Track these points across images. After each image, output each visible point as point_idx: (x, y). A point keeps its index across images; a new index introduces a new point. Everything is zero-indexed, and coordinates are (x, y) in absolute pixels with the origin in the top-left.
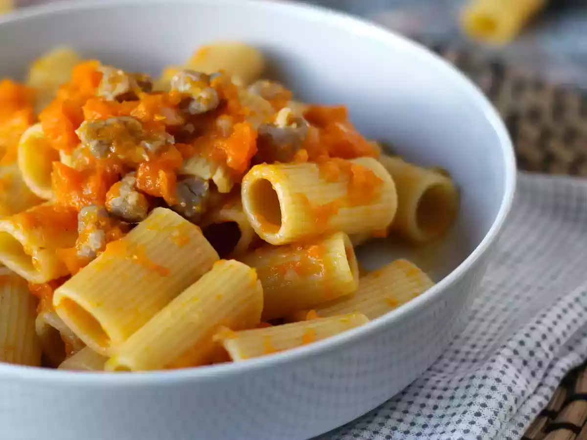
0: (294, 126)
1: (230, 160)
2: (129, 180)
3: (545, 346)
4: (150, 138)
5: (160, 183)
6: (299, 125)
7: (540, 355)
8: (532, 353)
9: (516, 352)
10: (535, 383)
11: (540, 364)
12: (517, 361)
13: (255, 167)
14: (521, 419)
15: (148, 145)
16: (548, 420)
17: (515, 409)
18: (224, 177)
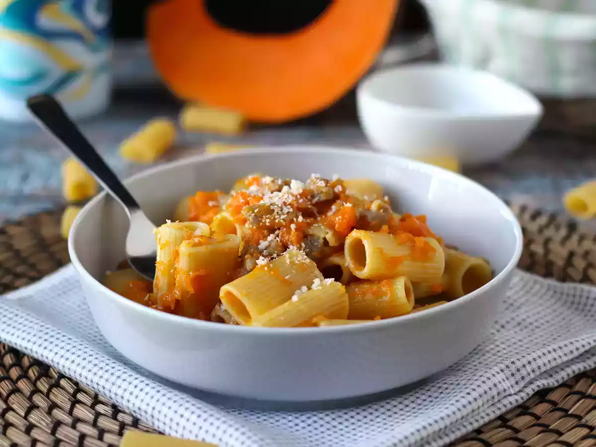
0: (382, 211)
1: (337, 226)
3: (529, 368)
5: (292, 238)
6: (385, 211)
8: (518, 370)
11: (523, 378)
12: (508, 373)
13: (354, 230)
14: (500, 405)
17: (496, 400)
18: (333, 236)
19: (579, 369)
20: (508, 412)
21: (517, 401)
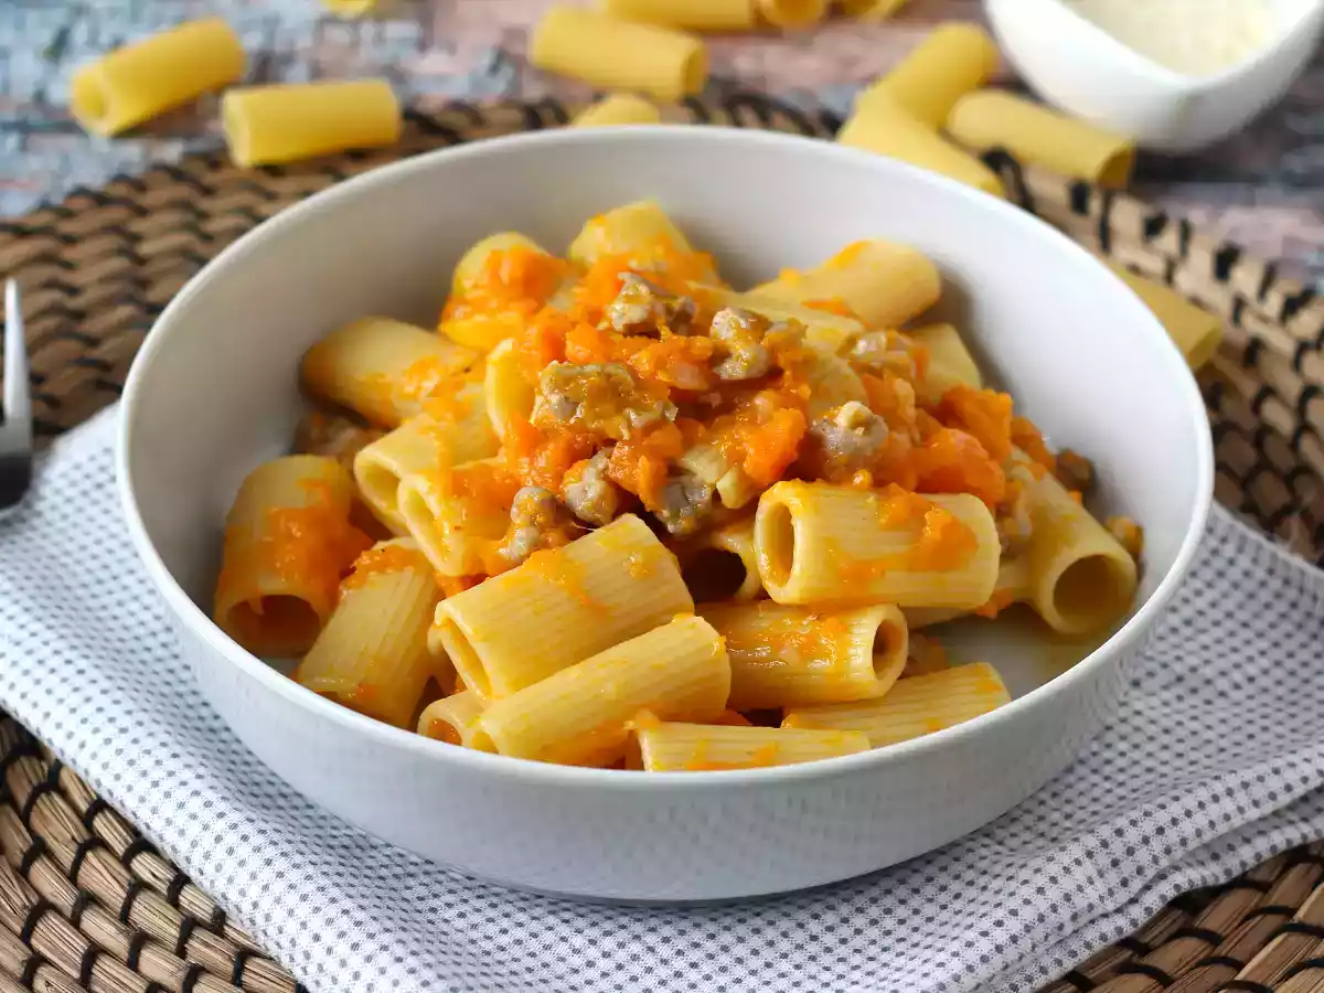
0: (860, 431)
1: (748, 462)
2: (600, 461)
3: (1157, 845)
4: (639, 407)
5: (640, 475)
6: (868, 431)
7: (1143, 856)
8: (1130, 851)
9: (1105, 844)
10: (1122, 896)
11: (1140, 871)
12: (1103, 860)
13: (780, 484)
14: (1075, 945)
15: (633, 416)
16: (1132, 956)
17: (1068, 929)
18: (734, 485)
19: (1289, 841)
20: (1096, 960)
21: (1119, 930)
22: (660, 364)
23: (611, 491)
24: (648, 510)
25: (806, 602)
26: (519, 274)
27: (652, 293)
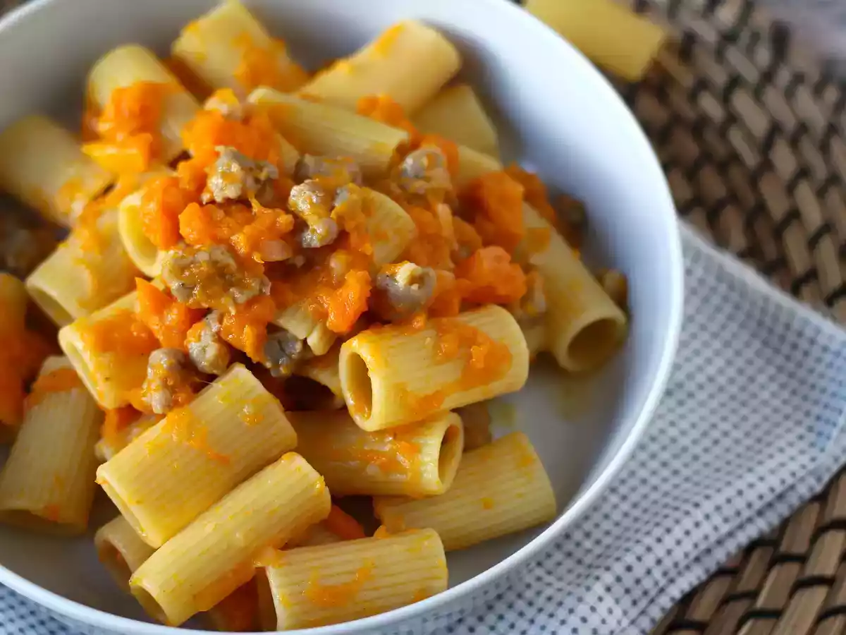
0: (415, 287)
1: (331, 320)
3: (657, 573)
4: (240, 285)
5: (247, 339)
6: (421, 285)
7: (647, 583)
8: (638, 581)
9: (619, 579)
11: (645, 593)
12: (619, 591)
15: (237, 295)
18: (321, 338)
22: (255, 245)
23: (225, 349)
24: (255, 362)
25: (384, 427)
26: (136, 108)
27: (242, 169)
